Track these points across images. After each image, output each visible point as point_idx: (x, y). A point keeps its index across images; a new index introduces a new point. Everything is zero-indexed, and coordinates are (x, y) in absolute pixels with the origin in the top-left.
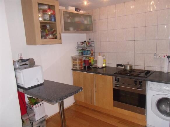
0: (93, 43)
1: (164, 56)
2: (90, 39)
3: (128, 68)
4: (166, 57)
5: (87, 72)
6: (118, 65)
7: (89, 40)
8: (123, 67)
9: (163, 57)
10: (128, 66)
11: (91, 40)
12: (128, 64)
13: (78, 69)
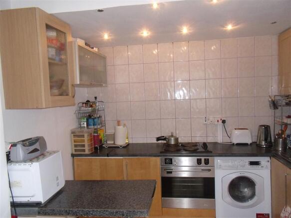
0: (101, 103)
1: (218, 121)
2: (96, 98)
3: (173, 142)
4: (220, 122)
5: (108, 156)
6: (158, 139)
7: (94, 100)
8: (165, 142)
9: (216, 123)
10: (173, 139)
11: (98, 99)
12: (172, 136)
13: (87, 152)
